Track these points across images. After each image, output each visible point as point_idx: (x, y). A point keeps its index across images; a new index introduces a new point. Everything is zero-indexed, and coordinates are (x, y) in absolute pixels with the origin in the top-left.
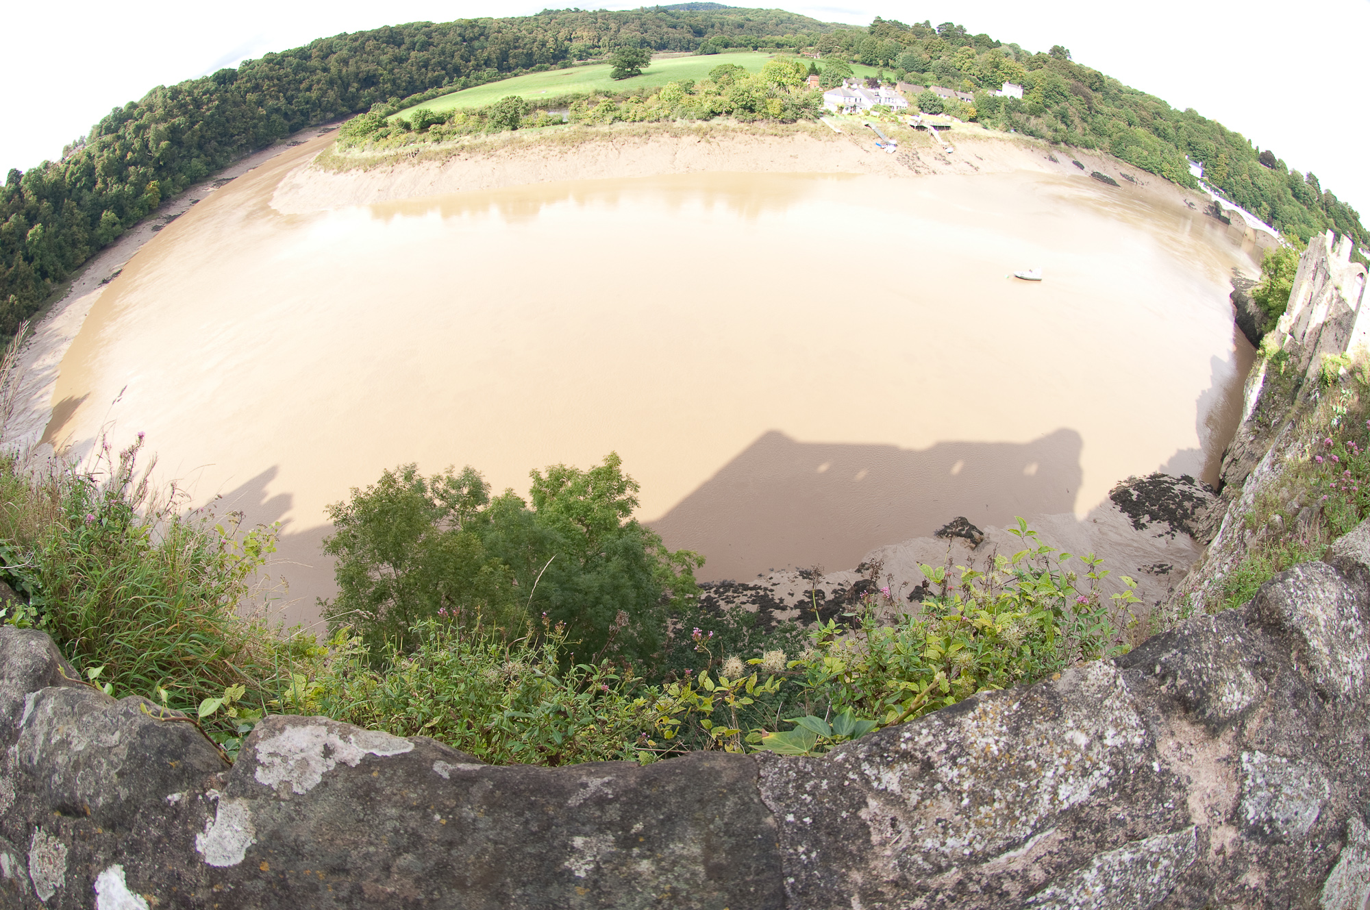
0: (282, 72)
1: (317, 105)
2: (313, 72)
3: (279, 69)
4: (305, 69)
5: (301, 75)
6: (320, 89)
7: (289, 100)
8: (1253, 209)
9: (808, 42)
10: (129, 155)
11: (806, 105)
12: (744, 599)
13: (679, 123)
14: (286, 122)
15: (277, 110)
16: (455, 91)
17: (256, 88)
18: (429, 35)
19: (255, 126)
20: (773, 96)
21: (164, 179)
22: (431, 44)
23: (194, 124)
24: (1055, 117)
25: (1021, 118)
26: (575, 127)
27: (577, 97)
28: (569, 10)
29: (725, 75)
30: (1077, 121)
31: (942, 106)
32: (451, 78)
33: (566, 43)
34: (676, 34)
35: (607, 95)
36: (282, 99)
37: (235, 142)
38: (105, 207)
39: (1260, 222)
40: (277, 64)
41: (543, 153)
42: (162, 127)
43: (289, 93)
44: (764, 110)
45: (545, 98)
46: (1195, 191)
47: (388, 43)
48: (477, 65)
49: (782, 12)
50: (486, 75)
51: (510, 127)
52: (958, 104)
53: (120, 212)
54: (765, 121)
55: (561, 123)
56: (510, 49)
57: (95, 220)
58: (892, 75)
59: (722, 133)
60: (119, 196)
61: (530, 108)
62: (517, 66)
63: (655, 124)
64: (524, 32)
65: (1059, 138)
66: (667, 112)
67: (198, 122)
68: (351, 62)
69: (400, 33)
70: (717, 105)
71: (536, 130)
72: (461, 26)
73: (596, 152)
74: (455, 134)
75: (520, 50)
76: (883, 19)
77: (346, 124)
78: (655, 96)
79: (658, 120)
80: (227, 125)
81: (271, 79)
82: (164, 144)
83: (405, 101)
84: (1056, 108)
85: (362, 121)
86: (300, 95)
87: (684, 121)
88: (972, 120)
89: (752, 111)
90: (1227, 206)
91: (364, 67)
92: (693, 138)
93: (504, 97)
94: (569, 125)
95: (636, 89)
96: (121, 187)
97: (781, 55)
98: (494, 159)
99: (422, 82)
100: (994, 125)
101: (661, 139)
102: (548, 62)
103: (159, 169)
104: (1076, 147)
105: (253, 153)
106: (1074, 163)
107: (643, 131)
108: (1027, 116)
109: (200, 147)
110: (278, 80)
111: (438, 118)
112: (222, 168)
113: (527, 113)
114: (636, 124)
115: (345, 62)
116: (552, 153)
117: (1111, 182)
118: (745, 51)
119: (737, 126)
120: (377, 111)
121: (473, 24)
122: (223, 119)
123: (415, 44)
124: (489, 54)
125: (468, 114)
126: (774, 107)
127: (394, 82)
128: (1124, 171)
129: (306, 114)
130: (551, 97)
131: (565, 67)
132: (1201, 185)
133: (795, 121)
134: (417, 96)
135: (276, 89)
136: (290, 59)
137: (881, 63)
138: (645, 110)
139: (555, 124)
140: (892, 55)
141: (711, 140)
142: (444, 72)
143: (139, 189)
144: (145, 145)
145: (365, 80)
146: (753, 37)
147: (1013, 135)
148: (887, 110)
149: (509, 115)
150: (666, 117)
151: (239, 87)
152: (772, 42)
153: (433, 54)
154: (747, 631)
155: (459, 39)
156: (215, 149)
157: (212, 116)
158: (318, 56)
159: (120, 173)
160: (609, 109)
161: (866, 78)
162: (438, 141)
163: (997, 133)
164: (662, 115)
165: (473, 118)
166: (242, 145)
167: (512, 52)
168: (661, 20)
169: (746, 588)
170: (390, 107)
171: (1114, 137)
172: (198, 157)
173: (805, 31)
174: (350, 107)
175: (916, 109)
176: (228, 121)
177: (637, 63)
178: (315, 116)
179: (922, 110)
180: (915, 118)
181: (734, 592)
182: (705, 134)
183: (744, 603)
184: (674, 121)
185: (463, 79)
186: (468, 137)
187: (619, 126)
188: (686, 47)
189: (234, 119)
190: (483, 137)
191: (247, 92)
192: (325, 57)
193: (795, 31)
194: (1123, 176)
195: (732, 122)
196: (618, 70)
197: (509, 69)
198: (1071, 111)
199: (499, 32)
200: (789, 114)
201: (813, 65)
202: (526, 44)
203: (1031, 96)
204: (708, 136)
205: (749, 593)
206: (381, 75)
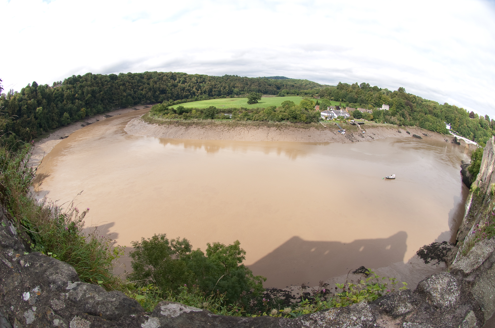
0: (133, 81)
1: (144, 96)
2: (144, 84)
3: (132, 80)
4: (141, 82)
5: (140, 84)
6: (146, 91)
7: (135, 92)
8: (468, 136)
9: (316, 92)
10: (77, 95)
11: (314, 117)
12: (280, 295)
13: (270, 122)
14: (133, 100)
15: (130, 95)
16: (193, 101)
17: (124, 84)
18: (185, 78)
19: (122, 99)
20: (304, 113)
21: (88, 108)
22: (186, 82)
23: (101, 91)
24: (400, 115)
25: (388, 117)
26: (234, 121)
27: (235, 109)
28: (234, 76)
29: (287, 105)
30: (407, 116)
31: (361, 115)
32: (192, 96)
33: (233, 88)
34: (270, 88)
35: (246, 109)
36: (132, 91)
37: (114, 103)
38: (65, 111)
39: (470, 141)
40: (132, 77)
41: (222, 129)
42: (89, 89)
43: (135, 90)
44: (300, 119)
45: (224, 108)
46: (448, 135)
47: (171, 79)
48: (201, 93)
49: (307, 81)
50: (204, 97)
51: (211, 118)
52: (367, 114)
53: (71, 115)
54: (300, 123)
55: (229, 118)
56: (213, 88)
57: (61, 115)
58: (344, 104)
59: (285, 127)
60: (71, 109)
61: (219, 111)
62: (215, 95)
63: (262, 122)
64: (218, 82)
65: (402, 123)
66: (266, 118)
67: (102, 91)
68: (158, 83)
69: (175, 76)
70: (284, 116)
71: (220, 120)
72: (197, 77)
73: (240, 131)
74: (192, 117)
75: (216, 89)
76: (342, 83)
77: (154, 106)
78: (262, 112)
79: (263, 121)
80: (112, 95)
81: (129, 82)
82: (89, 95)
83: (175, 102)
84: (400, 112)
85: (159, 106)
86: (139, 91)
87: (272, 122)
88: (372, 120)
89: (296, 118)
90: (459, 137)
91: (162, 86)
92: (274, 128)
93: (210, 106)
94: (232, 119)
95: (256, 108)
96: (72, 106)
97: (306, 97)
98: (205, 129)
99: (182, 96)
100: (379, 121)
101: (263, 128)
102: (226, 95)
103: (86, 104)
104: (407, 126)
105: (120, 109)
106: (407, 132)
107: (257, 124)
108: (390, 116)
109: (102, 101)
110: (132, 84)
111: (186, 110)
112: (109, 111)
113: (217, 113)
114: (255, 121)
115: (155, 82)
116: (225, 129)
117: (419, 138)
118: (294, 96)
119: (290, 124)
120: (165, 104)
121: (201, 76)
122: (111, 93)
123: (180, 81)
124: (206, 89)
125: (197, 110)
126: (304, 117)
127: (172, 94)
128: (424, 133)
129: (140, 99)
130: (226, 108)
131: (231, 97)
132: (450, 132)
133: (310, 123)
134: (179, 101)
135: (130, 87)
136: (137, 77)
137: (341, 100)
138: (259, 116)
139: (227, 118)
140: (345, 97)
141: (281, 129)
142: (189, 93)
143: (78, 110)
144: (83, 93)
145: (162, 91)
146: (297, 90)
147: (386, 124)
148: (343, 118)
149: (211, 113)
150: (266, 120)
151: (118, 83)
152: (304, 92)
153: (186, 86)
154: (280, 306)
155: (196, 82)
156: (107, 103)
157: (107, 90)
158: (146, 78)
159: (73, 101)
160: (246, 115)
161: (336, 106)
162: (185, 119)
163: (380, 124)
164: (264, 119)
165: (198, 112)
166: (116, 104)
167: (214, 89)
168: (266, 82)
169: (281, 291)
170: (170, 103)
171: (420, 120)
172: (101, 104)
173: (315, 88)
174: (156, 100)
175: (353, 117)
176: (113, 94)
177: (257, 98)
178: (143, 100)
179: (355, 118)
180: (352, 121)
181: (277, 292)
182: (279, 127)
183: (280, 296)
184: (268, 121)
185: (196, 97)
186: (196, 119)
187: (249, 122)
188: (274, 93)
189: (115, 94)
190: (201, 120)
191: (120, 85)
192: (149, 79)
193: (312, 88)
194: (423, 134)
195: (288, 123)
196: (250, 100)
197: (212, 96)
198: (406, 112)
199: (210, 81)
200: (309, 120)
201: (317, 101)
202: (218, 87)
203: (392, 109)
204: (280, 128)
205: (282, 293)
206: (168, 90)
